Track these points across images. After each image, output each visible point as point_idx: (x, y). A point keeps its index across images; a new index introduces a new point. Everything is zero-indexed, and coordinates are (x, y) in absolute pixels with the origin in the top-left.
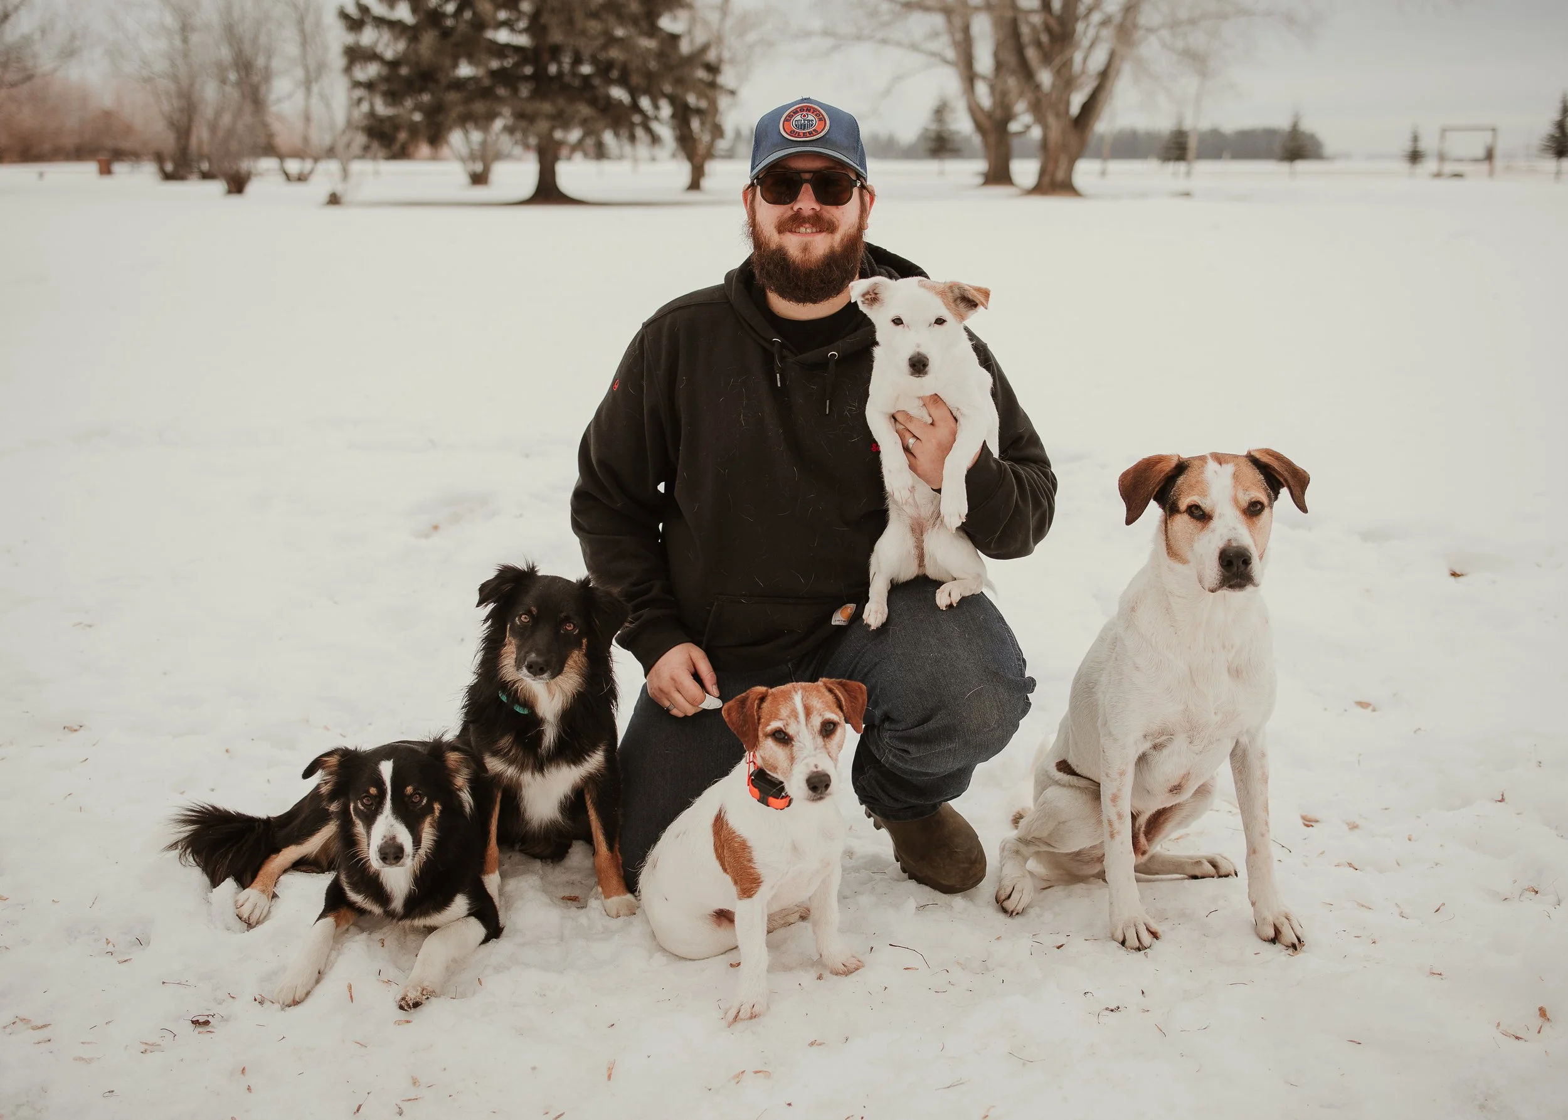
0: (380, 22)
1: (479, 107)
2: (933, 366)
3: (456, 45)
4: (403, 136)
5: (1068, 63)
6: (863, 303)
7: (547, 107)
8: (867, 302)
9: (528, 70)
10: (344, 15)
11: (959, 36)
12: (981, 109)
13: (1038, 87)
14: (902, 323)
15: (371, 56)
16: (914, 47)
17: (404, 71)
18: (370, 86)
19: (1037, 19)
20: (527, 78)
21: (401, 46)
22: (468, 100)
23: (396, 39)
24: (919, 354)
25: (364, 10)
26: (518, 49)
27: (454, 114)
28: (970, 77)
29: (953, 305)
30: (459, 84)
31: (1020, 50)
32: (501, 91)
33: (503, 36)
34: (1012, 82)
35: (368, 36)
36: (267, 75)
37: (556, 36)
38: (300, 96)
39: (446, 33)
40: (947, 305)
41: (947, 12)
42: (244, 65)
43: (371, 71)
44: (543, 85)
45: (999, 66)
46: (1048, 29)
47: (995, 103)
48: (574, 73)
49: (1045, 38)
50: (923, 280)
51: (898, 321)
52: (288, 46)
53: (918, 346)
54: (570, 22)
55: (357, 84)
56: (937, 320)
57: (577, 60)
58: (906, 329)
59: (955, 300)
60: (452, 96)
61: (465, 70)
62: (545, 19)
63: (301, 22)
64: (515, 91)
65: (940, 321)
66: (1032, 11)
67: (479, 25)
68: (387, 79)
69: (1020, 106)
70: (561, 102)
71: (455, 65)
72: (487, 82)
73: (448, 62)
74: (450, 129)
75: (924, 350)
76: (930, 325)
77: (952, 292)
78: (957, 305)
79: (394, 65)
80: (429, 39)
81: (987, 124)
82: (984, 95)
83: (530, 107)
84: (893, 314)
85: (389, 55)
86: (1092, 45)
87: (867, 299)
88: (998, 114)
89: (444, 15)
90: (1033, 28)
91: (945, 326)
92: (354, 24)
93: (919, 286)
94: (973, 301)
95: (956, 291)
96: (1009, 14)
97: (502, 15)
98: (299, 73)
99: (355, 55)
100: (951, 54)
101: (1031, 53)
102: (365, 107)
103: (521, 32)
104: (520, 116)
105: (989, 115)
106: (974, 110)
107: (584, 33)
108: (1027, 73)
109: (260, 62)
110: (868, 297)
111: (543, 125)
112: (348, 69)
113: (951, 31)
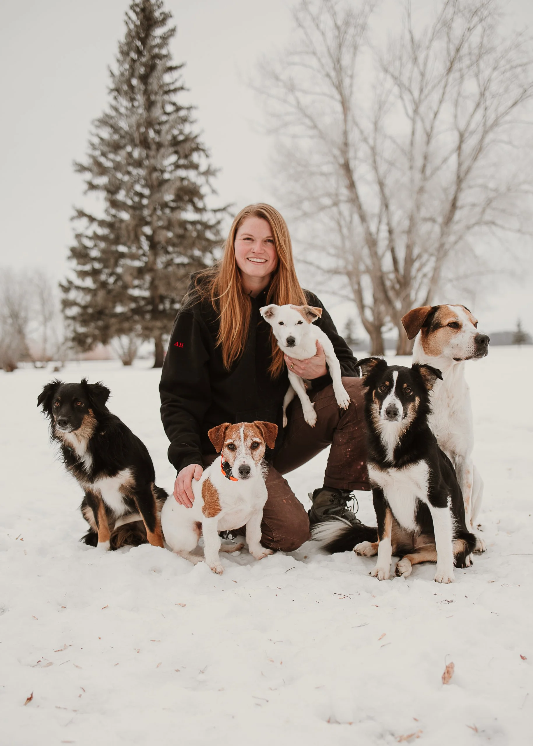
0: (78, 288)
1: (126, 325)
2: (297, 342)
3: (115, 297)
4: (89, 340)
5: (408, 296)
6: (266, 317)
7: (159, 324)
8: (267, 316)
9: (150, 308)
10: (61, 286)
11: (356, 287)
12: (368, 322)
13: (394, 308)
14: (283, 324)
15: (74, 303)
16: (334, 293)
17: (90, 310)
18: (74, 318)
19: (392, 276)
20: (148, 312)
21: (88, 298)
22: (121, 322)
23: (85, 295)
24: (291, 336)
25: (70, 283)
26: (144, 298)
27: (113, 329)
28: (362, 307)
29: (305, 316)
30: (116, 315)
31: (385, 291)
32: (137, 317)
33: (136, 293)
34: (383, 308)
35: (73, 295)
36: (26, 320)
37: (162, 290)
38: (42, 329)
39: (109, 292)
40: (302, 315)
41: (349, 274)
42: (15, 316)
43: (74, 311)
44: (156, 314)
45: (376, 300)
46: (399, 282)
47: (374, 318)
48: (171, 309)
49: (397, 286)
50: (292, 306)
51: (281, 323)
52: (36, 305)
53: (290, 333)
54: (169, 284)
55: (67, 318)
56: (298, 322)
57: (173, 302)
58: (285, 326)
59: (307, 314)
60: (113, 321)
61: (119, 309)
62: (157, 282)
63: (41, 294)
64: (143, 317)
65: (300, 323)
66: (389, 273)
67: (126, 287)
68: (82, 315)
69: (387, 319)
70: (165, 321)
71: (114, 307)
72: (130, 314)
73: (110, 305)
74: (112, 337)
75: (293, 335)
76: (296, 325)
77: (305, 310)
78: (307, 316)
79: (85, 308)
80: (101, 294)
81: (371, 329)
82: (369, 315)
83: (150, 324)
84: (279, 321)
85: (83, 303)
86: (419, 287)
87: (268, 315)
88: (377, 323)
89: (108, 284)
90: (391, 280)
91: (302, 325)
92: (66, 290)
93: (291, 308)
94: (315, 314)
95: (307, 310)
96: (379, 274)
97: (136, 282)
98: (41, 318)
99: (67, 304)
100: (352, 296)
101: (391, 294)
102: (72, 328)
103: (145, 290)
104: (145, 328)
105: (372, 324)
106: (365, 323)
107: (175, 289)
108: (389, 301)
109: (22, 314)
110: (268, 314)
111: (157, 332)
112: (63, 311)
113: (352, 285)
